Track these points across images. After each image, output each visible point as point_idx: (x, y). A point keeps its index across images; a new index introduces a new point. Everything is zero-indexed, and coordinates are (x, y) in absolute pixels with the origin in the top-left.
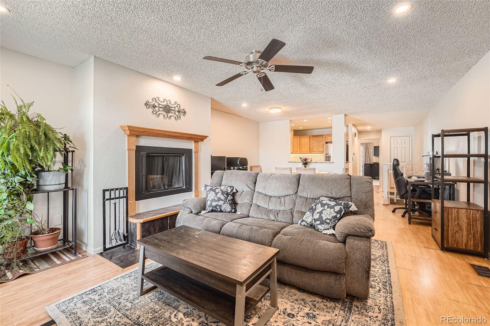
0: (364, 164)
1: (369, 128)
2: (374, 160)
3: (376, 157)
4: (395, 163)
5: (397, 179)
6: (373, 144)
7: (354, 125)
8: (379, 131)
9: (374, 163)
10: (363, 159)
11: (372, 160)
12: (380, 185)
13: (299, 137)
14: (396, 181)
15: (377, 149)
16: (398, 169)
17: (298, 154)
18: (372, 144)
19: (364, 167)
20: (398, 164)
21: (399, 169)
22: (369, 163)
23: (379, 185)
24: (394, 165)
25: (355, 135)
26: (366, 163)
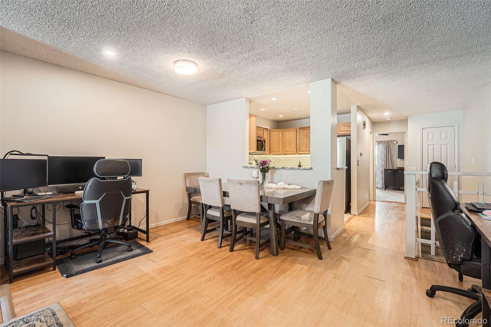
0: (384, 169)
1: (387, 114)
2: (398, 163)
3: (400, 160)
4: (436, 173)
5: (442, 217)
6: (397, 142)
7: (359, 108)
8: (404, 121)
9: (398, 169)
10: (383, 162)
11: (395, 164)
12: (405, 201)
13: (282, 130)
14: (437, 221)
15: (401, 149)
16: (443, 189)
17: (281, 154)
18: (395, 142)
19: (384, 173)
20: (444, 177)
21: (445, 189)
22: (391, 168)
23: (403, 201)
24: (434, 178)
25: (364, 124)
26: (387, 168)
